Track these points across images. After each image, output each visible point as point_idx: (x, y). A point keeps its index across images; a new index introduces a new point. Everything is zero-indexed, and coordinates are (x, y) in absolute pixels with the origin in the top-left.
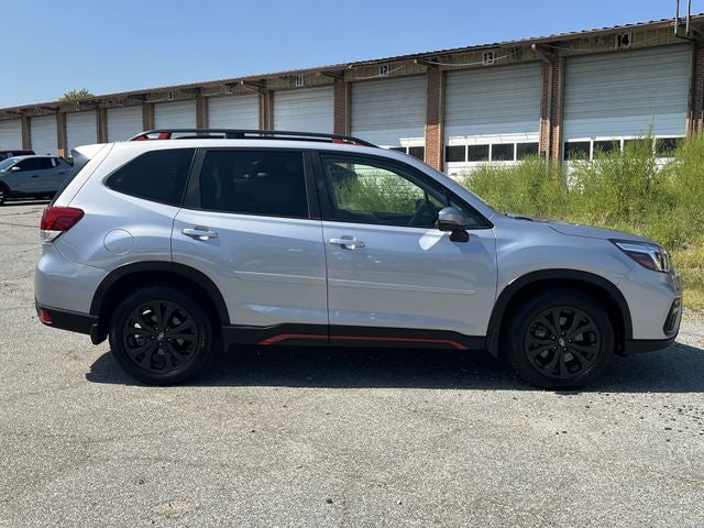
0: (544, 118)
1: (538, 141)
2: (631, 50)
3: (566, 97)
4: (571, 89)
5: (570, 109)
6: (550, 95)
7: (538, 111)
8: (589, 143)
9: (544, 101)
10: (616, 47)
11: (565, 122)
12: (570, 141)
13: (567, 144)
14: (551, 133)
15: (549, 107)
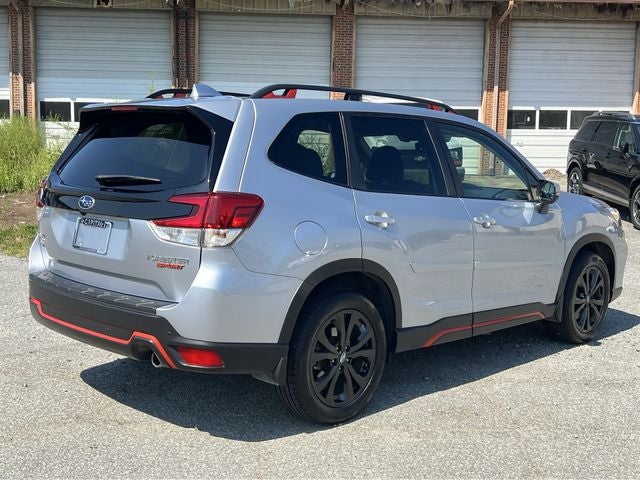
0: (15, 72)
1: (8, 97)
2: (111, 10)
3: (40, 52)
4: (44, 44)
5: (43, 66)
6: (20, 48)
7: (6, 64)
8: (69, 103)
9: (15, 53)
10: (95, 5)
11: (40, 79)
12: (46, 100)
13: (43, 104)
14: (25, 90)
15: (21, 60)
